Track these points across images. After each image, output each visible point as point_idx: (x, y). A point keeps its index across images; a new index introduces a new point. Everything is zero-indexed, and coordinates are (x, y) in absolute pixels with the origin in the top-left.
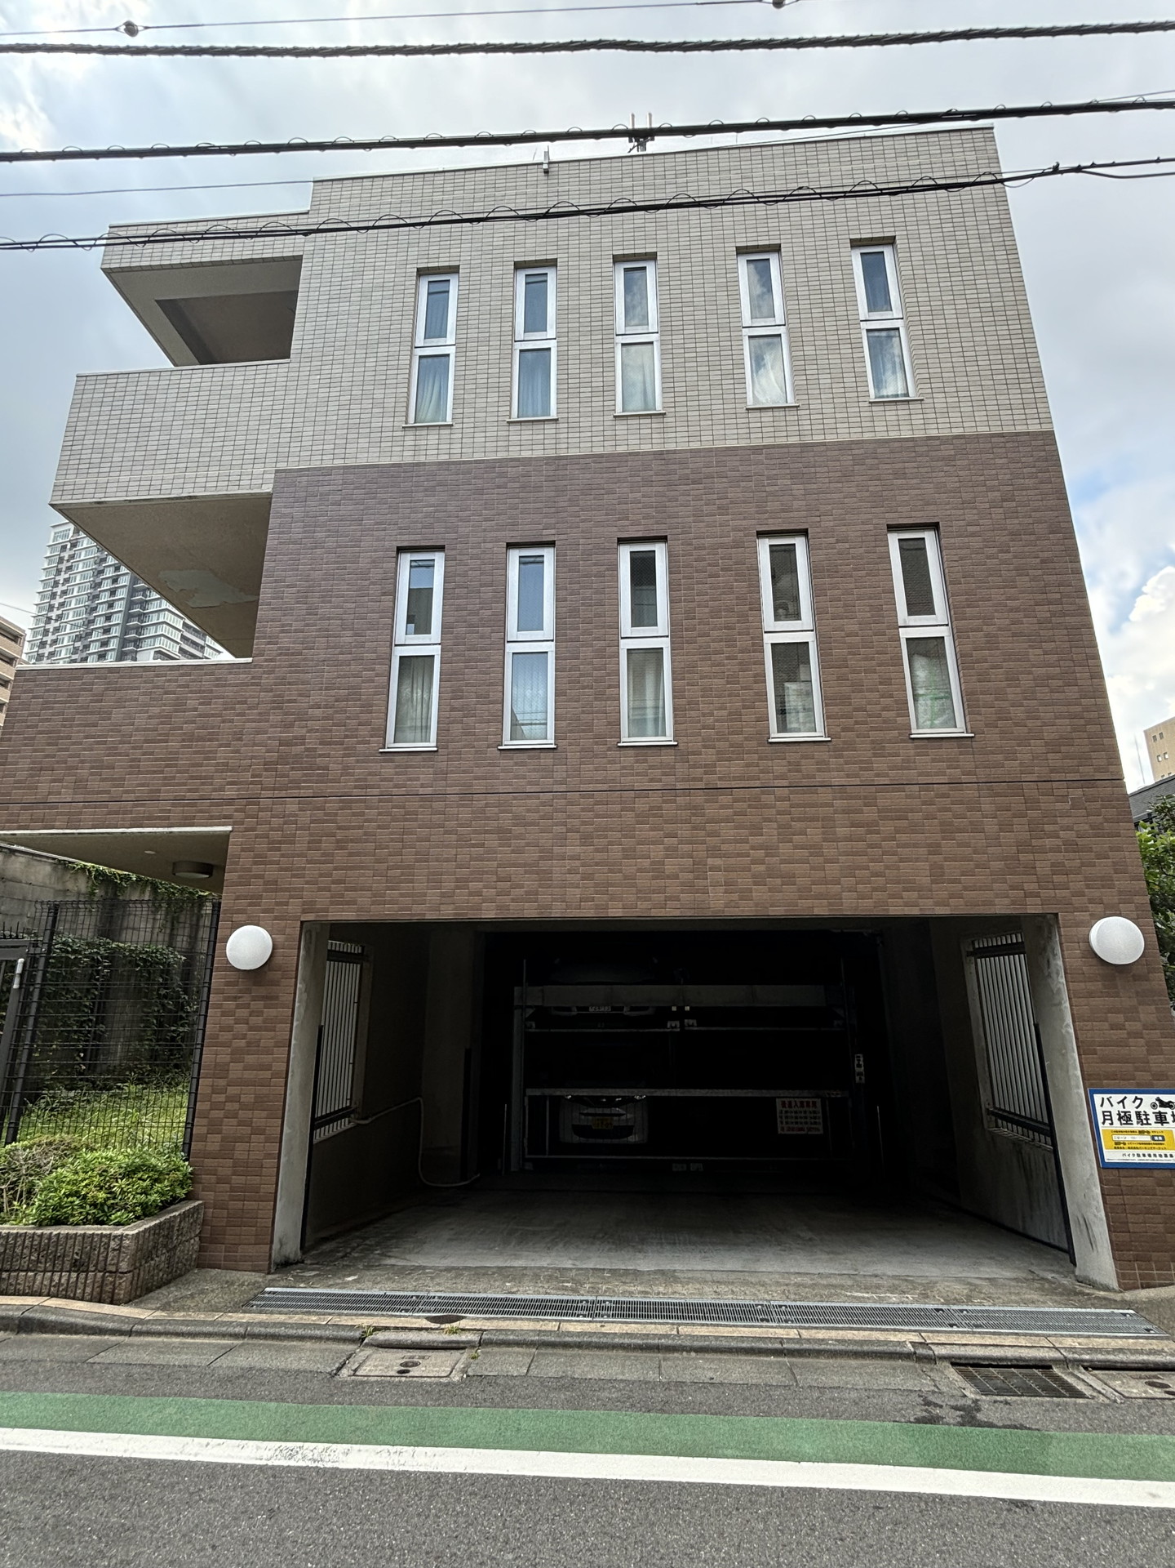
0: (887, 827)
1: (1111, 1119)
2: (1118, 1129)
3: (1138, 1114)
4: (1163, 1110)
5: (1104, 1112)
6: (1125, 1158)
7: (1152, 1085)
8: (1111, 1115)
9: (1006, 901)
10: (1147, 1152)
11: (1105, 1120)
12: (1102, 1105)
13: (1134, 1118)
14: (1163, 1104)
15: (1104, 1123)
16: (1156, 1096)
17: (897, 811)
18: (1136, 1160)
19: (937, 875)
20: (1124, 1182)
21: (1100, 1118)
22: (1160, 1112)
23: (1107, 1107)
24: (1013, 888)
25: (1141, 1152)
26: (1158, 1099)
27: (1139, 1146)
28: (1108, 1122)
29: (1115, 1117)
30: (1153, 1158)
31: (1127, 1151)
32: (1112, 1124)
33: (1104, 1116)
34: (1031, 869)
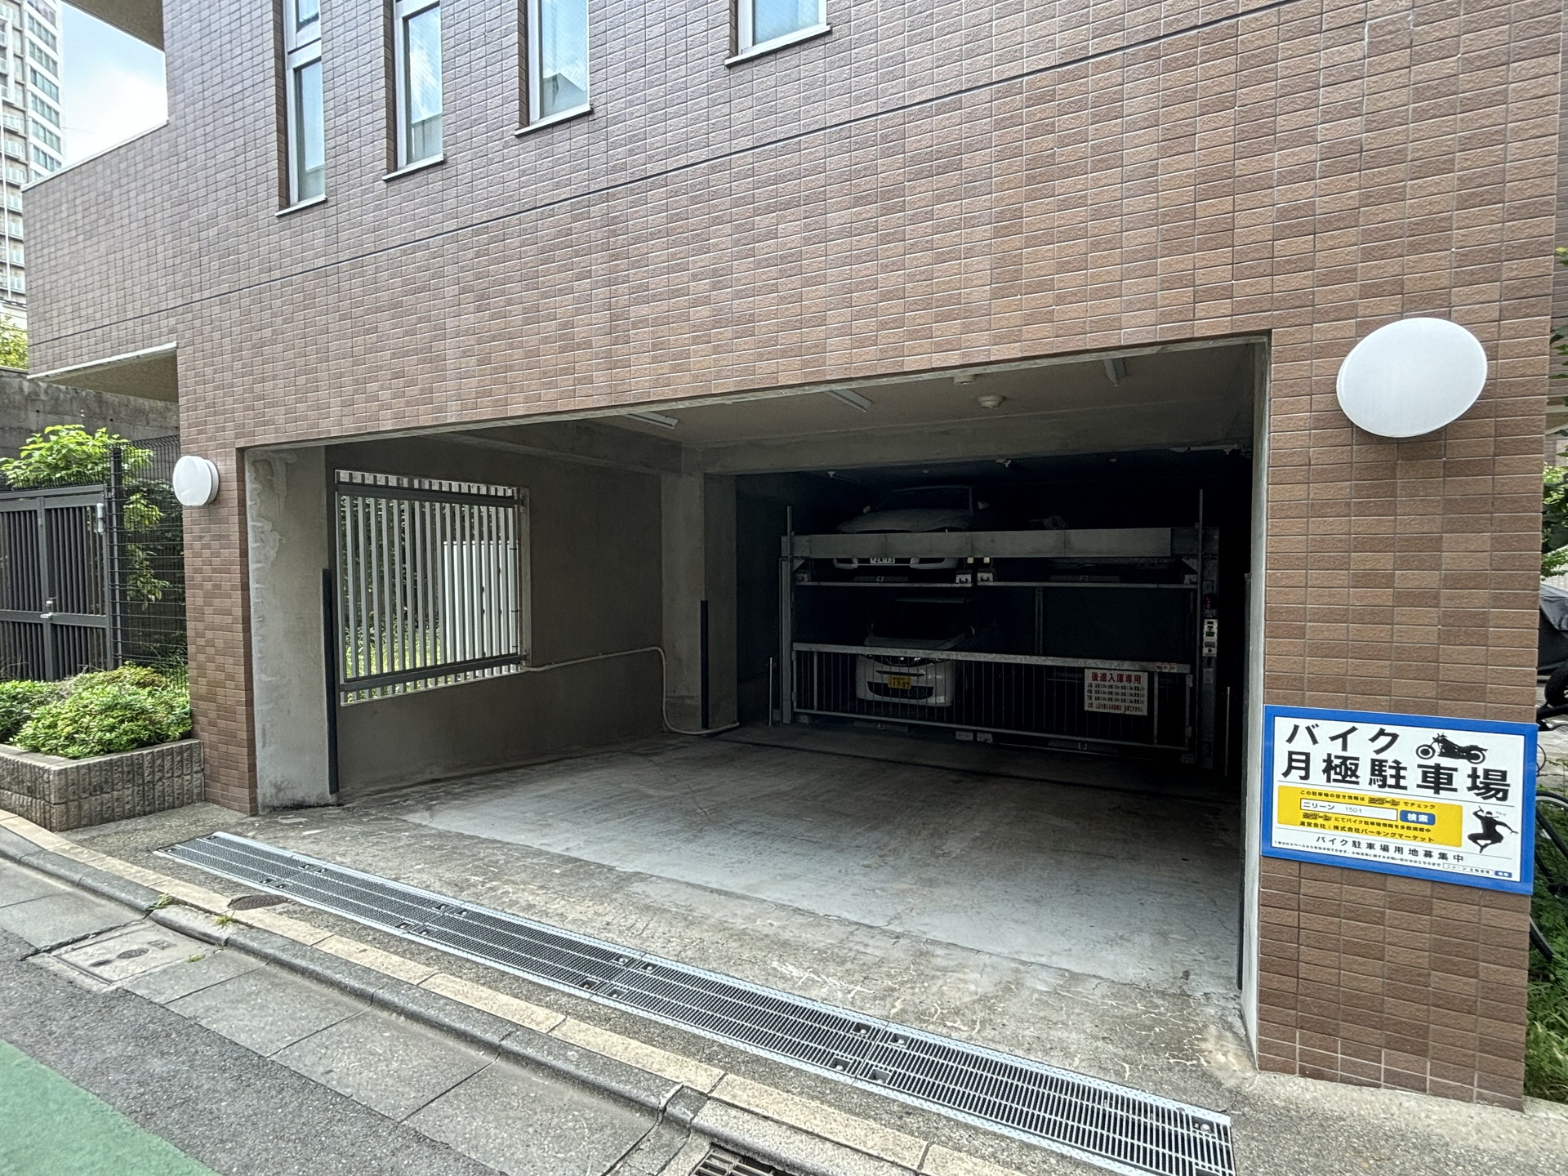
0: (919, 193)
1: (1307, 769)
2: (1318, 789)
3: (1377, 767)
4: (1446, 762)
5: (1291, 753)
6: (1321, 844)
7: (1434, 709)
8: (1307, 761)
9: (1150, 315)
10: (1379, 841)
11: (1290, 768)
12: (1290, 740)
13: (1364, 771)
14: (1450, 750)
15: (1286, 774)
16: (1436, 733)
17: (942, 155)
18: (1349, 852)
19: (1007, 279)
20: (1308, 887)
21: (1280, 764)
22: (1438, 767)
23: (1302, 743)
24: (1168, 284)
25: (1364, 839)
26: (1442, 740)
27: (1362, 826)
28: (1295, 775)
29: (1317, 766)
30: (1391, 853)
31: (1329, 833)
32: (1306, 777)
33: (1291, 760)
34: (1222, 233)
